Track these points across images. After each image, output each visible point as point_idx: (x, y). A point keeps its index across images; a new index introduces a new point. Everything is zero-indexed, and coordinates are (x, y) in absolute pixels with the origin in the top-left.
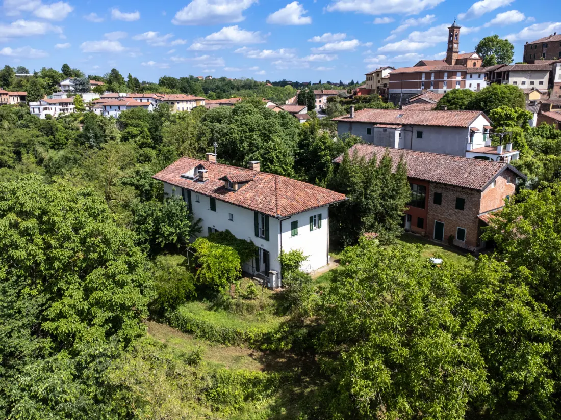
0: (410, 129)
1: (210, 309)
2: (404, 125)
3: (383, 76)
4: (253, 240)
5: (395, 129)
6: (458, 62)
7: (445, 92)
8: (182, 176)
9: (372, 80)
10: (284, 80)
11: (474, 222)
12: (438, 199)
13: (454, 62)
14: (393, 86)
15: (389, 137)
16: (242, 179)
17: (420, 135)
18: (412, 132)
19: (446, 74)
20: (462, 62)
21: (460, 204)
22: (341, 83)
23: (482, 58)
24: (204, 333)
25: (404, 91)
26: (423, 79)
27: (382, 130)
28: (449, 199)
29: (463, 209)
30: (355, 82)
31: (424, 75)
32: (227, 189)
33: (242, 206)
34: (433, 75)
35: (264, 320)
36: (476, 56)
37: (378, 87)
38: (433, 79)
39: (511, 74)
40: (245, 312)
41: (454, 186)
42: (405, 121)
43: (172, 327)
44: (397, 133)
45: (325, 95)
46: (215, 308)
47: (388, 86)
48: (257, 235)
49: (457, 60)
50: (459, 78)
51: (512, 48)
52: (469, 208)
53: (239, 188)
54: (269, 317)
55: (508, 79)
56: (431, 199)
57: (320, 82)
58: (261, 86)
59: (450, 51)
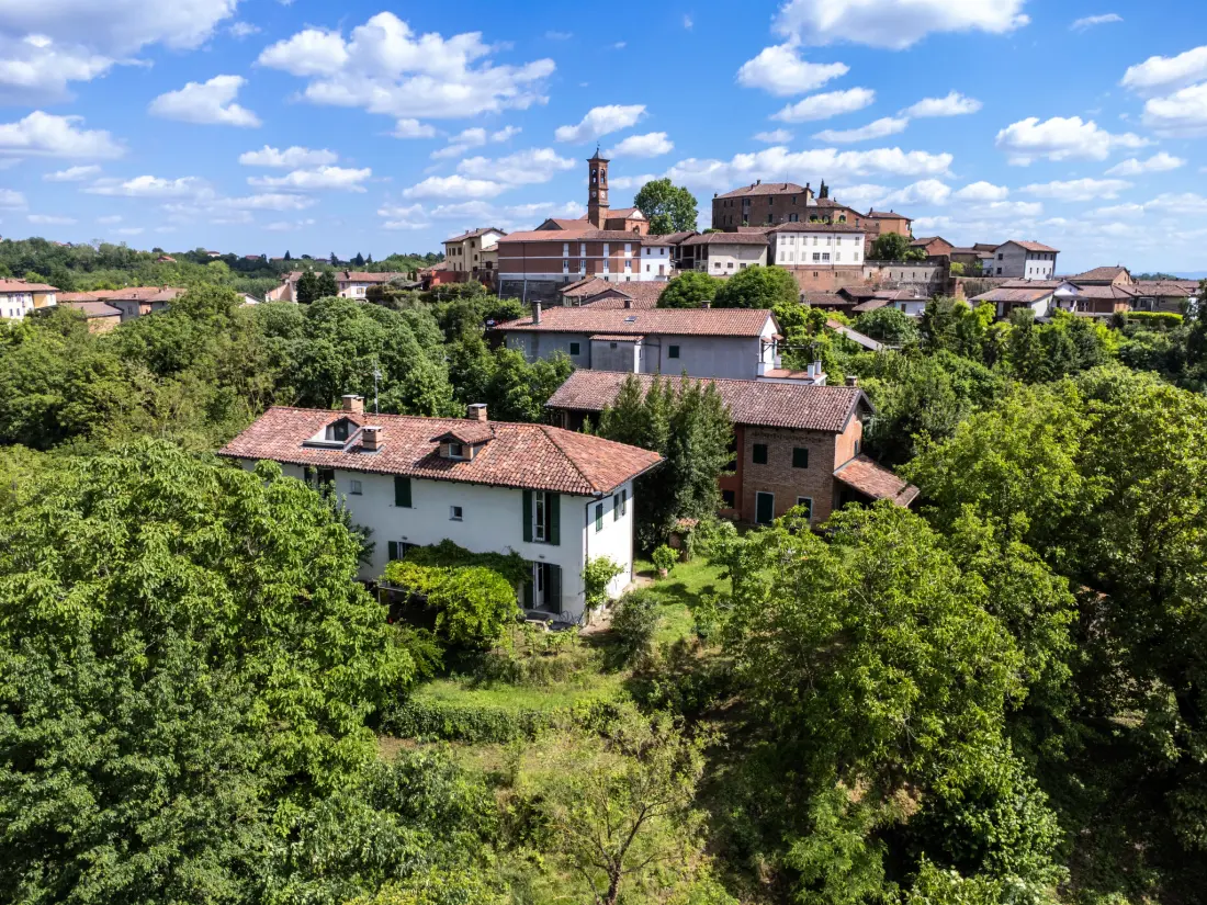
0: (656, 342)
1: (472, 687)
2: (646, 335)
3: (484, 246)
4: (516, 550)
5: (635, 342)
6: (610, 224)
7: (628, 279)
8: (306, 445)
9: (460, 253)
10: (198, 250)
11: (826, 485)
12: (760, 455)
13: (602, 223)
14: (505, 266)
15: (624, 357)
16: (478, 437)
17: (674, 352)
18: (660, 346)
19: (606, 247)
20: (618, 224)
21: (801, 459)
22: (334, 258)
23: (648, 218)
24: (488, 730)
25: (530, 275)
26: (566, 255)
27: (608, 345)
28: (780, 452)
29: (805, 465)
30: (365, 258)
31: (566, 247)
32: (446, 459)
33: (506, 486)
34: (583, 247)
35: (587, 686)
36: (638, 214)
37: (475, 269)
38: (583, 255)
39: (710, 249)
40: (550, 680)
41: (792, 430)
42: (645, 329)
43: (405, 737)
44: (637, 349)
45: (354, 282)
46: (484, 683)
47: (495, 266)
48: (527, 538)
49: (607, 221)
50: (628, 255)
51: (695, 203)
52: (816, 463)
53: (475, 454)
54: (594, 678)
55: (706, 258)
56: (749, 455)
57: (287, 255)
58: (148, 262)
59: (594, 203)
